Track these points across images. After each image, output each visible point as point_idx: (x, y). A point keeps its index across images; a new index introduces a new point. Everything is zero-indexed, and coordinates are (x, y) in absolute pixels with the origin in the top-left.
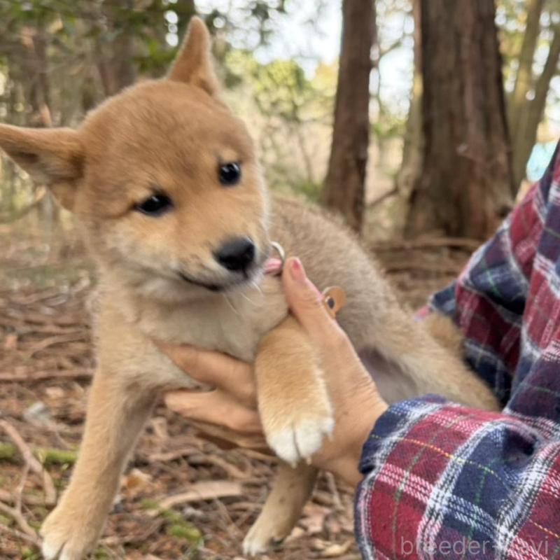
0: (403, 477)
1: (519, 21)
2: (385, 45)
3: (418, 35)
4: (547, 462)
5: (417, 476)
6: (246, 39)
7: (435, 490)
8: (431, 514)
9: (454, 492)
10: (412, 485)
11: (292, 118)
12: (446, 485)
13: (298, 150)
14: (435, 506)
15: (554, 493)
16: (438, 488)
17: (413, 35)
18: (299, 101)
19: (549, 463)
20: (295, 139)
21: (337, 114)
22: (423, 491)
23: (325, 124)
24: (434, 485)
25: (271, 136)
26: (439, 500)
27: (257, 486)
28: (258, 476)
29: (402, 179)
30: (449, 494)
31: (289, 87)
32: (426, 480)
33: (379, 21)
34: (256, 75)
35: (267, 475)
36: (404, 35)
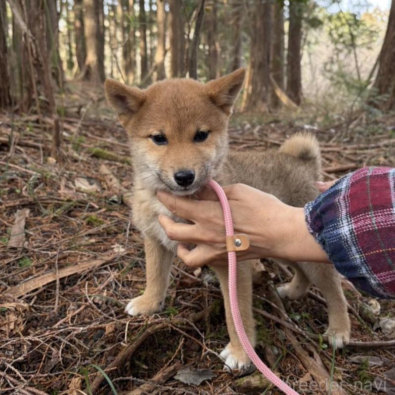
34: (330, 19)
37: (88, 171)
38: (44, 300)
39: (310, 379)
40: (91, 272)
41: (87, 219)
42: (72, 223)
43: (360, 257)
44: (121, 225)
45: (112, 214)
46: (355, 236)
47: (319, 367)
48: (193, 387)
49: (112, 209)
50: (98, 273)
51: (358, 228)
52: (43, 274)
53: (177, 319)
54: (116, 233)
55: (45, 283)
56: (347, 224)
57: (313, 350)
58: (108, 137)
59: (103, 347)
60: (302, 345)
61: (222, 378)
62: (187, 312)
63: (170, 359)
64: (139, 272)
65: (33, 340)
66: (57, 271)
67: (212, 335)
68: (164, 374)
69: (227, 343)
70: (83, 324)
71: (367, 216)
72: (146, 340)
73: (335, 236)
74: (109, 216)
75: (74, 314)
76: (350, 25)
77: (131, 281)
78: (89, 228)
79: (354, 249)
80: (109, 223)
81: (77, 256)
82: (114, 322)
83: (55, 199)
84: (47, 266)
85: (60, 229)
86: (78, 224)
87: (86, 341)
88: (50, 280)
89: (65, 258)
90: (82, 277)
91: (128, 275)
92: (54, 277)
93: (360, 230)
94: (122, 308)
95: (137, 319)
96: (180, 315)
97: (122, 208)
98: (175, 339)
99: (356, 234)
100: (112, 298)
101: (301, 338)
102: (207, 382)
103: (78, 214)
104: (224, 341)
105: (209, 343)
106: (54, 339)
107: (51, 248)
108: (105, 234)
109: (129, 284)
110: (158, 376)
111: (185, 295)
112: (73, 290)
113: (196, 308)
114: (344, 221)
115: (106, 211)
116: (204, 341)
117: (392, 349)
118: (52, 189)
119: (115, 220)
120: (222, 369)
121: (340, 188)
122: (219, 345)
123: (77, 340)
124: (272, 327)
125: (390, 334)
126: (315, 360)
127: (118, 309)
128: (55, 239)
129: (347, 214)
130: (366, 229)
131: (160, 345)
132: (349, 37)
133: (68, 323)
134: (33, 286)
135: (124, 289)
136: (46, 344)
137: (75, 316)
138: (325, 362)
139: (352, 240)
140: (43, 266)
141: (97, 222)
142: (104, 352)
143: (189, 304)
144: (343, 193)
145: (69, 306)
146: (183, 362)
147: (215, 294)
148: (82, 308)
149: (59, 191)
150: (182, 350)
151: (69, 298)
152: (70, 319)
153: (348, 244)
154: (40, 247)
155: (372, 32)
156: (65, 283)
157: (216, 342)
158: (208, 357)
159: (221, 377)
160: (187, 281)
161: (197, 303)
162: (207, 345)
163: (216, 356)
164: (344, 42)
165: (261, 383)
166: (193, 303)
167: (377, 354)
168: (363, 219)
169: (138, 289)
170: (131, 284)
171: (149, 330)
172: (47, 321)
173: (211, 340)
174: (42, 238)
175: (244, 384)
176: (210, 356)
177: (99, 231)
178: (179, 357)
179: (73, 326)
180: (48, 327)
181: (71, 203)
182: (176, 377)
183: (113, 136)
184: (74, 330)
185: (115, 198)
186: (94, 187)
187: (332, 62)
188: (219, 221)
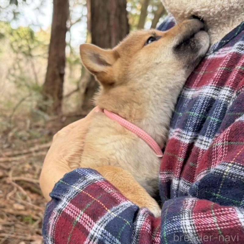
0: (79, 214)
1: (138, 9)
2: (73, 20)
3: (89, 15)
4: (145, 215)
5: (88, 215)
6: (7, 16)
7: (96, 225)
8: (91, 238)
9: (105, 228)
10: (84, 219)
11: (28, 54)
12: (102, 223)
13: (31, 70)
14: (94, 234)
15: (148, 230)
16: (98, 225)
17: (87, 16)
18: (32, 46)
19: (146, 216)
20: (30, 64)
21: (50, 53)
22: (89, 224)
23: (44, 58)
24: (96, 223)
25: (18, 63)
26: (97, 231)
27: (9, 226)
28: (10, 221)
29: (81, 84)
30: (102, 229)
31: (27, 40)
32: (92, 219)
33: (70, 8)
34: (11, 34)
35: (14, 221)
36: (83, 16)
132: (27, 48)
187: (15, 69)
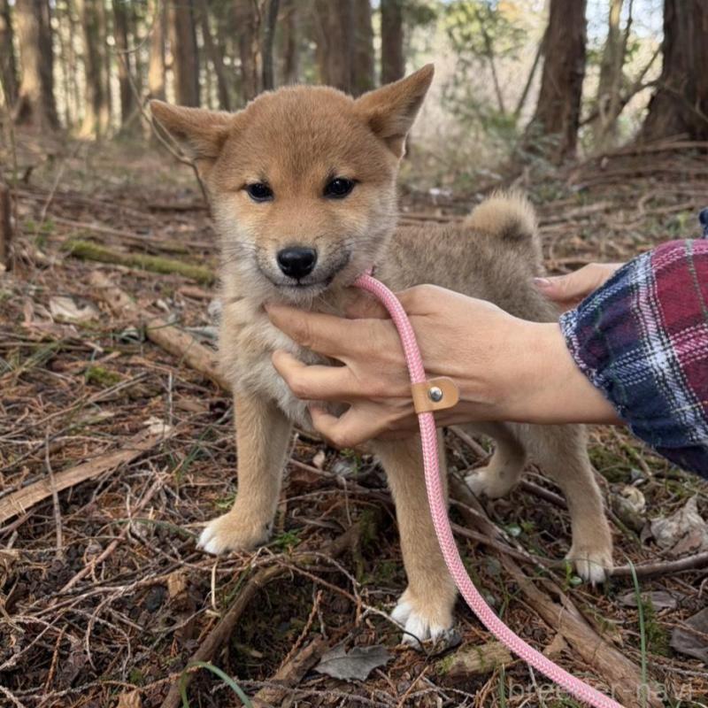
13: (490, 82)
34: (449, 11)
37: (68, 283)
38: (30, 538)
39: (564, 646)
40: (115, 475)
41: (88, 373)
42: (58, 384)
43: (693, 408)
44: (154, 382)
45: (132, 361)
46: (679, 369)
47: (576, 621)
48: (357, 686)
49: (130, 351)
50: (130, 476)
51: (685, 354)
52: (23, 487)
53: (302, 556)
54: (147, 397)
55: (31, 503)
56: (662, 348)
57: (556, 589)
58: (90, 222)
59: (170, 622)
60: (535, 582)
61: (404, 662)
62: (315, 538)
63: (301, 633)
64: (206, 468)
65: (27, 622)
66: (52, 477)
67: (371, 579)
68: (297, 665)
69: (402, 592)
70: (121, 580)
71: (702, 331)
72: (252, 600)
73: (638, 372)
74: (127, 365)
75: (98, 561)
76: (482, 20)
77: (196, 487)
78: (94, 391)
79: (679, 394)
80: (131, 378)
81: (81, 446)
82: (182, 570)
83: (18, 339)
84: (26, 471)
85: (40, 396)
86: (71, 385)
87: (134, 614)
88: (40, 497)
89: (58, 451)
90: (100, 487)
91: (188, 476)
92: (47, 491)
93: (690, 358)
94: (190, 540)
95: (225, 559)
96: (305, 545)
97: (148, 350)
98: (302, 593)
99: (681, 365)
100: (167, 522)
101: (530, 570)
102: (380, 672)
103: (66, 365)
104: (393, 587)
105: (367, 595)
106: (69, 615)
107: (29, 434)
108: (126, 401)
109: (191, 492)
110: (285, 671)
111: (303, 505)
112: (86, 514)
113: (331, 530)
114: (654, 344)
115: (120, 356)
116: (356, 592)
117: (683, 574)
118: (8, 321)
119: (141, 371)
120: (400, 642)
121: (634, 282)
122: (385, 596)
123: (115, 614)
124: (473, 553)
125: (672, 547)
126: (566, 608)
127: (182, 544)
128: (32, 416)
129: (659, 331)
130: (700, 355)
131: (275, 606)
132: (481, 39)
133: (90, 579)
134: (8, 512)
135: (185, 503)
136: (56, 629)
137: (100, 564)
138: (584, 612)
139: (675, 377)
140: (18, 469)
141: (108, 378)
142: (172, 633)
143: (317, 522)
144: (643, 290)
145: (85, 547)
146: (326, 637)
147: (360, 499)
148: (112, 547)
149: (25, 324)
150: (320, 614)
151: (79, 529)
152: (93, 572)
153: (666, 385)
154: (7, 433)
155: (517, 31)
156: (69, 499)
157: (379, 591)
158: (368, 621)
159: (403, 658)
160: (302, 478)
161: (330, 520)
162: (363, 599)
163: (385, 619)
164: (473, 49)
165: (483, 662)
166: (324, 521)
167: (661, 586)
168: (694, 337)
169: (210, 500)
170: (194, 492)
171: (255, 580)
172: (46, 580)
173: (370, 589)
174: (6, 414)
175: (453, 668)
176: (371, 620)
177: (114, 395)
178: (315, 628)
179: (101, 585)
180: (54, 593)
181: (52, 345)
182: (320, 669)
183: (97, 218)
184: (106, 593)
185: (131, 330)
186: (87, 313)
187: (457, 84)
188: (394, 356)
